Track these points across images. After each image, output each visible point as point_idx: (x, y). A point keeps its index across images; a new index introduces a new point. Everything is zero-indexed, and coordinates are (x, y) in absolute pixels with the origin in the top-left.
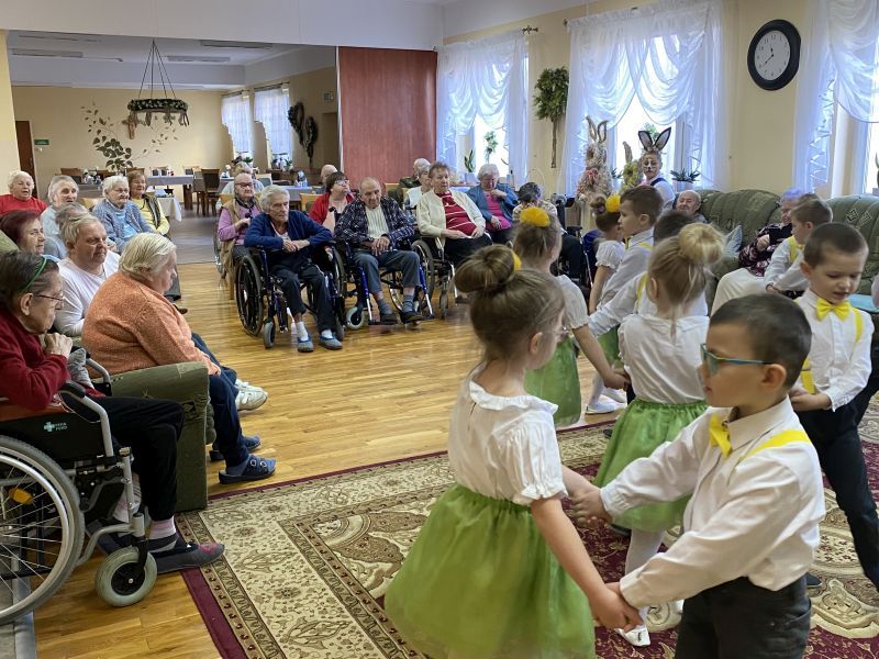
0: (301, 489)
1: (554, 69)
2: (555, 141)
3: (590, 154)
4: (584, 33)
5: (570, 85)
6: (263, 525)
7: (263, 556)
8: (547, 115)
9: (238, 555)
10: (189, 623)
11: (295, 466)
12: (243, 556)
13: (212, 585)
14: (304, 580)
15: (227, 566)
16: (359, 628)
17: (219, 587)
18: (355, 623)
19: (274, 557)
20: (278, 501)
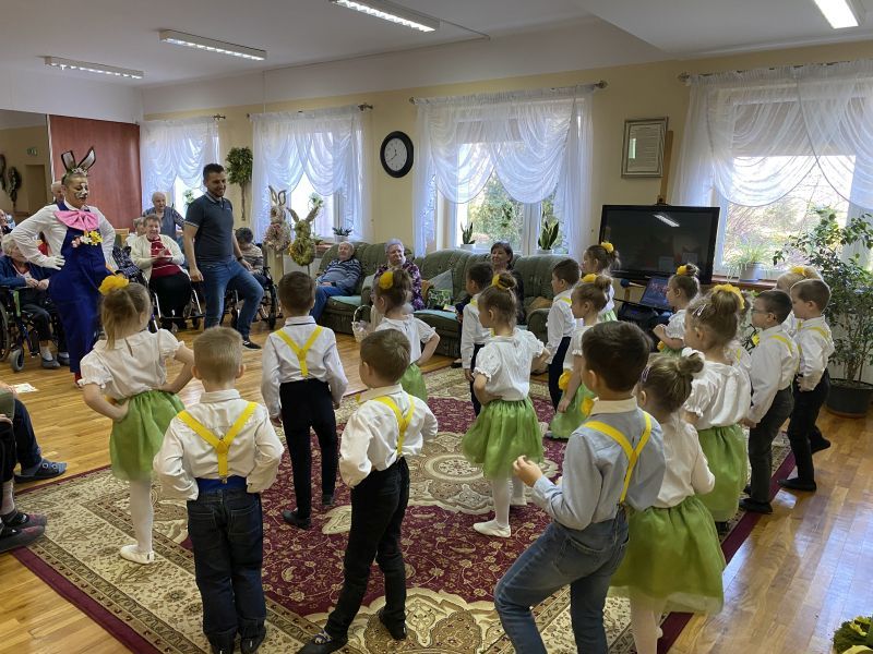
0: (92, 479)
1: (241, 148)
2: (243, 201)
3: (274, 213)
4: (263, 125)
5: (253, 161)
6: (69, 508)
7: (78, 530)
8: (236, 181)
9: (56, 532)
10: (32, 587)
11: (80, 463)
12: (60, 533)
13: (42, 557)
14: (119, 541)
15: (50, 541)
16: (173, 564)
17: (49, 557)
18: (169, 562)
19: (88, 529)
20: (75, 489)
